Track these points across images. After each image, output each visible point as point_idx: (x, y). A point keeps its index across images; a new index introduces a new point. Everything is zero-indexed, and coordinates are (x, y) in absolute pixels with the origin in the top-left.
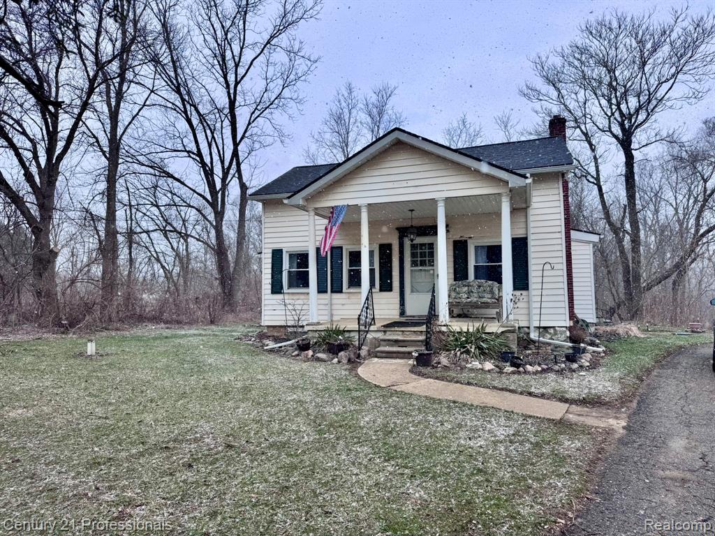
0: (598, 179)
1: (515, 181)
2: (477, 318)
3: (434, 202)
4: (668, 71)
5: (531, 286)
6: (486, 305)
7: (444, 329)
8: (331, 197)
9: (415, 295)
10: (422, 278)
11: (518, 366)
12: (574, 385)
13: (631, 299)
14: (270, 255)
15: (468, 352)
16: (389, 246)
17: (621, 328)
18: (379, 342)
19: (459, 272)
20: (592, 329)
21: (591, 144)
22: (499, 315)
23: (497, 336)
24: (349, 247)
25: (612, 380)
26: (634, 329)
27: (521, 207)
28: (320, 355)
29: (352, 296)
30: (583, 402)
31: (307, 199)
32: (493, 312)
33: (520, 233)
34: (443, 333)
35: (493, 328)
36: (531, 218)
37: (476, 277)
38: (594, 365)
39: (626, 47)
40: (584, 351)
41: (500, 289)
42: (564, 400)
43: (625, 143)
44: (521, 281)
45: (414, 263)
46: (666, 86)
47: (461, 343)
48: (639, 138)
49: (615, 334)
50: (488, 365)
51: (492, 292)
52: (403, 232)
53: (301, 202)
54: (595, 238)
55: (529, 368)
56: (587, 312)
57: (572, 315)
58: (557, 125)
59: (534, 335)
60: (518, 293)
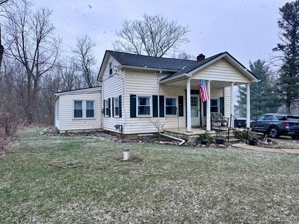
5: (225, 114)
14: (129, 98)
24: (166, 96)
29: (168, 119)
33: (222, 96)
36: (225, 91)
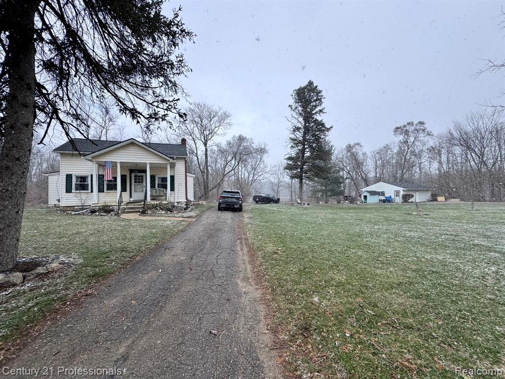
0: (197, 154)
1: (171, 161)
2: (159, 200)
3: (146, 164)
4: (217, 125)
5: (175, 190)
6: (162, 196)
7: (149, 203)
8: (104, 158)
9: (136, 193)
10: (139, 187)
11: (171, 212)
12: (185, 215)
13: (206, 194)
14: (65, 177)
15: (157, 209)
16: (126, 176)
17: (200, 202)
18: (125, 209)
19: (153, 186)
20: (192, 203)
21: (195, 142)
22: (166, 199)
23: (166, 204)
25: (195, 213)
26: (204, 202)
27: (173, 166)
28: (102, 214)
29: (109, 194)
30: (188, 217)
31: (92, 158)
32: (164, 198)
33: (172, 174)
34: (148, 204)
35: (164, 202)
36: (176, 170)
37: (158, 187)
38: (191, 211)
39: (205, 114)
40: (189, 207)
41: (166, 191)
42: (183, 217)
43: (205, 144)
44: (172, 189)
45: (135, 182)
46: (217, 128)
47: (155, 207)
48: (209, 143)
49: (199, 204)
50: (163, 212)
51: (163, 192)
52: (131, 171)
53: (90, 158)
54: (194, 176)
55: (175, 212)
56: (191, 197)
57: (187, 199)
58: (184, 141)
59: (176, 204)
60: (172, 192)
